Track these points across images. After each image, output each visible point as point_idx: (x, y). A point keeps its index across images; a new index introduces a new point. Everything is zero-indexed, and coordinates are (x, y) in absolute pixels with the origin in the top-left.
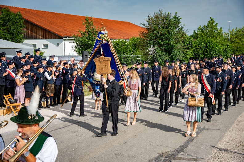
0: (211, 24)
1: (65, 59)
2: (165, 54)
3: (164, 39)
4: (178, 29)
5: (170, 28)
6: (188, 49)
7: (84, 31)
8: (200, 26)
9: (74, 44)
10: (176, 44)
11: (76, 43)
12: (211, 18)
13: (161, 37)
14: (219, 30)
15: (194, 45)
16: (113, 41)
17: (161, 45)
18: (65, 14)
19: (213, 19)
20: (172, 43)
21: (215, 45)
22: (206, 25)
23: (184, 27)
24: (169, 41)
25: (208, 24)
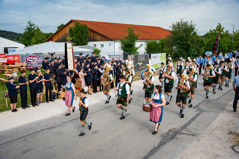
0: (219, 28)
1: (113, 57)
2: (184, 51)
3: (183, 41)
4: (193, 32)
5: (187, 32)
6: (201, 47)
7: (127, 35)
8: (211, 30)
9: (121, 45)
10: (192, 43)
11: (122, 44)
12: (219, 23)
13: (181, 39)
14: (225, 32)
15: (205, 44)
16: (148, 41)
17: (181, 45)
18: (115, 23)
19: (220, 24)
20: (189, 43)
21: (222, 44)
22: (215, 29)
23: (197, 31)
24: (187, 41)
25: (216, 28)
